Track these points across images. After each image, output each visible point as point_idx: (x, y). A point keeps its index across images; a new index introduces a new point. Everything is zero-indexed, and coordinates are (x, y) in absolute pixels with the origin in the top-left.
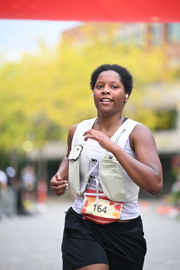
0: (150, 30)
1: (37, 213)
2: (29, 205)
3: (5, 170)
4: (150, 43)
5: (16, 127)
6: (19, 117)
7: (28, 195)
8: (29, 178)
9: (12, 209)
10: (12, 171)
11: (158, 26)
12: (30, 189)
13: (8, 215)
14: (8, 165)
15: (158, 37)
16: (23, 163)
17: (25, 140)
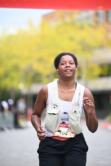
0: (97, 15)
1: (27, 127)
2: (22, 122)
3: (7, 101)
4: (97, 22)
5: (14, 74)
6: (16, 68)
7: (21, 116)
8: (22, 105)
9: (11, 125)
10: (11, 102)
11: (101, 12)
12: (23, 112)
13: (9, 128)
14: (9, 98)
15: (102, 19)
16: (18, 97)
17: (19, 82)
